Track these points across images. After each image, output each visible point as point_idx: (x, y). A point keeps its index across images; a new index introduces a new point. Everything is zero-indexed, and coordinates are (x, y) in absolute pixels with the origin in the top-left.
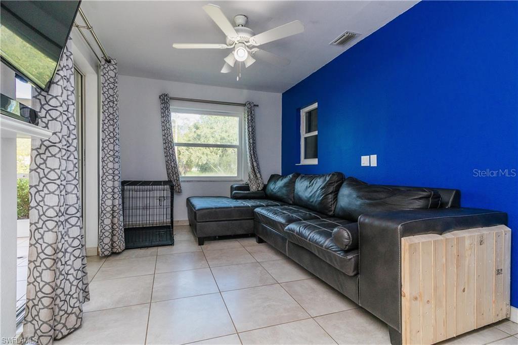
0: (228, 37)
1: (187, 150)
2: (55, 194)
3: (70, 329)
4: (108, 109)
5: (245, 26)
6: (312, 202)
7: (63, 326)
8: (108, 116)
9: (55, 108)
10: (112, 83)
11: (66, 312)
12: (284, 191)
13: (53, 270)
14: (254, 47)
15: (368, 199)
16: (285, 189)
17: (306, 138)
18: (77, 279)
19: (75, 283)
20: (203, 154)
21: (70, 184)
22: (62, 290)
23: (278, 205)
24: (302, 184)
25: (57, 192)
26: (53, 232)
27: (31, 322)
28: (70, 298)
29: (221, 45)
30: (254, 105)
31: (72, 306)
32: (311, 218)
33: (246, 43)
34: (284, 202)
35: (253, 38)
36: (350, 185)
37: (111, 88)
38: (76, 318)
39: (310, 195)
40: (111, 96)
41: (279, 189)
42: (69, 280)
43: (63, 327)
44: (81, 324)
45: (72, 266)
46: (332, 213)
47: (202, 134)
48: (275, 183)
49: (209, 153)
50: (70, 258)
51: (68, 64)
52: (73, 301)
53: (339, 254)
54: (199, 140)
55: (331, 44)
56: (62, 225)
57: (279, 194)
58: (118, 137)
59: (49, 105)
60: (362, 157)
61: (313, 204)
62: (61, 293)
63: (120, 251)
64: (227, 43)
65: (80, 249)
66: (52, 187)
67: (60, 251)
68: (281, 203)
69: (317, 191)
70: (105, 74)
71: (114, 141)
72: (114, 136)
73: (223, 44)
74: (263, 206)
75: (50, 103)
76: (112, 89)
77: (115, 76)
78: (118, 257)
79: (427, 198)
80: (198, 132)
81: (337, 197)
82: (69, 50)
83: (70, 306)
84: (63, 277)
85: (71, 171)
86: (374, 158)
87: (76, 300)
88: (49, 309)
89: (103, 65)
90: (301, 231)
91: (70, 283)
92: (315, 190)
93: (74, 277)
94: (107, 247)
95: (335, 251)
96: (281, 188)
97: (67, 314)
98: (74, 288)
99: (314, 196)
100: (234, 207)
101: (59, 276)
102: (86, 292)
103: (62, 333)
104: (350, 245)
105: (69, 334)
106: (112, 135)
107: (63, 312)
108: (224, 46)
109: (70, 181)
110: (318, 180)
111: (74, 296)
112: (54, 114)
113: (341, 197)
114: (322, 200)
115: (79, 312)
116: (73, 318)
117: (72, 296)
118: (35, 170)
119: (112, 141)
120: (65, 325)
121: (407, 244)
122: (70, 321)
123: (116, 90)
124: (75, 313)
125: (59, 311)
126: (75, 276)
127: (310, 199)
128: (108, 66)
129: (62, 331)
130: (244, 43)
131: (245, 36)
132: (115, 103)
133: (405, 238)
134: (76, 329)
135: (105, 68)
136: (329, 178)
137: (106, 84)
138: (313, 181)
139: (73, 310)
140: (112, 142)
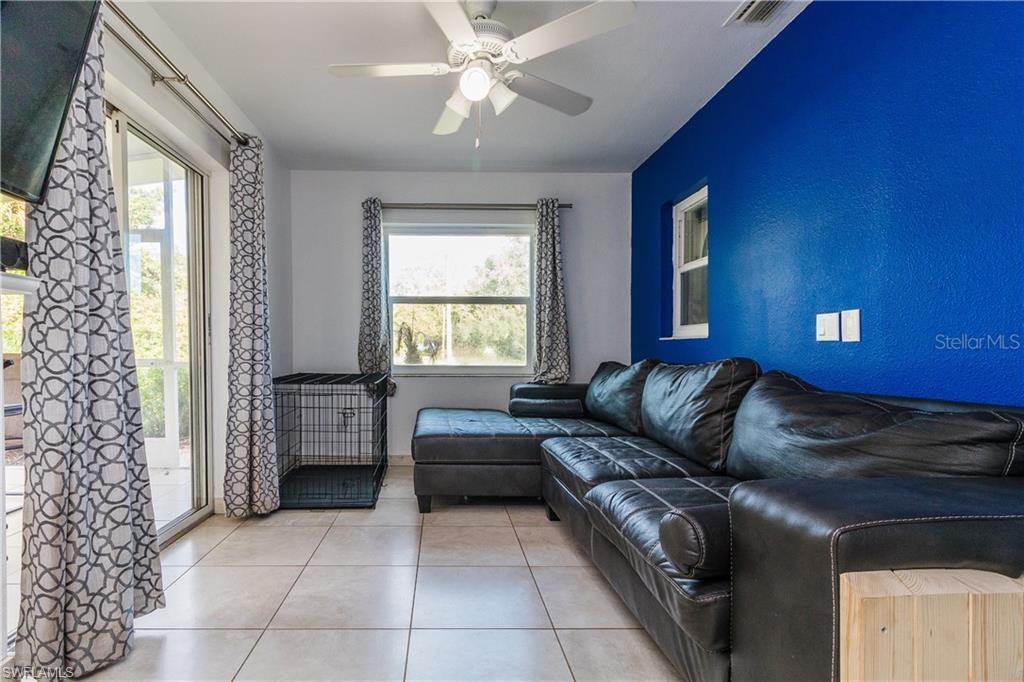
0: (453, 44)
1: (472, 312)
2: (60, 401)
3: (100, 661)
4: (242, 236)
5: (490, 17)
6: (673, 432)
7: (83, 653)
8: (243, 249)
9: (59, 234)
10: (249, 184)
11: (91, 628)
12: (621, 401)
13: (57, 546)
14: (512, 67)
15: (809, 435)
16: (621, 396)
17: (685, 276)
18: (119, 566)
19: (114, 572)
20: (502, 318)
21: (104, 380)
22: (81, 585)
23: (602, 435)
24: (656, 387)
25: (65, 396)
26: (56, 473)
27: (26, 638)
28: (102, 601)
29: (435, 64)
30: (560, 206)
31: (106, 616)
32: (664, 474)
33: (492, 59)
34: (619, 427)
35: (510, 44)
36: (765, 392)
37: (248, 194)
38: (112, 641)
39: (670, 414)
40: (249, 208)
41: (610, 396)
42: (101, 565)
43: (84, 657)
44: (123, 655)
45: (109, 541)
46: (716, 464)
47: (500, 279)
48: (604, 381)
49: (514, 315)
50: (104, 523)
51: (91, 147)
52: (107, 608)
53: (680, 584)
54: (494, 291)
55: (726, 25)
56: (79, 460)
57: (609, 408)
58: (261, 289)
59: (51, 229)
60: (819, 317)
61: (675, 437)
62: (80, 591)
63: (264, 512)
64: (451, 60)
65: (126, 506)
66: (55, 386)
67: (77, 509)
68: (612, 430)
69: (684, 405)
70: (237, 168)
71: (254, 296)
72: (254, 287)
73: (443, 62)
74: (565, 435)
75: (53, 225)
76: (251, 195)
77: (257, 170)
78: (263, 523)
79: (1001, 441)
80: (493, 275)
81: (731, 424)
82: (94, 119)
83: (102, 617)
84: (84, 560)
85: (104, 355)
86: (852, 318)
87: (115, 606)
88: (50, 619)
89: (234, 151)
90: (613, 505)
91: (104, 571)
92: (681, 403)
93: (111, 560)
94: (239, 501)
95: (672, 576)
96: (615, 394)
97: (94, 631)
98: (110, 583)
99: (678, 418)
100: (497, 435)
101: (74, 558)
102: (157, 590)
103: (82, 667)
104: (700, 565)
105: (97, 671)
106: (249, 284)
107: (86, 628)
108: (443, 68)
109: (103, 375)
110: (691, 378)
111: (112, 598)
112: (58, 245)
113: (741, 425)
114: (695, 428)
115: (120, 629)
116: (106, 641)
117: (106, 597)
118: (30, 354)
119: (249, 296)
120: (88, 653)
121: (857, 598)
122: (100, 644)
123: (259, 196)
124: (111, 631)
125: (75, 625)
126: (114, 559)
127: (669, 425)
128: (243, 151)
129: (82, 662)
130: (487, 59)
131: (492, 41)
132: (257, 221)
133: (853, 574)
134: (111, 663)
135: (237, 156)
136: (715, 372)
137: (239, 188)
138: (679, 381)
139: (107, 625)
140: (250, 298)
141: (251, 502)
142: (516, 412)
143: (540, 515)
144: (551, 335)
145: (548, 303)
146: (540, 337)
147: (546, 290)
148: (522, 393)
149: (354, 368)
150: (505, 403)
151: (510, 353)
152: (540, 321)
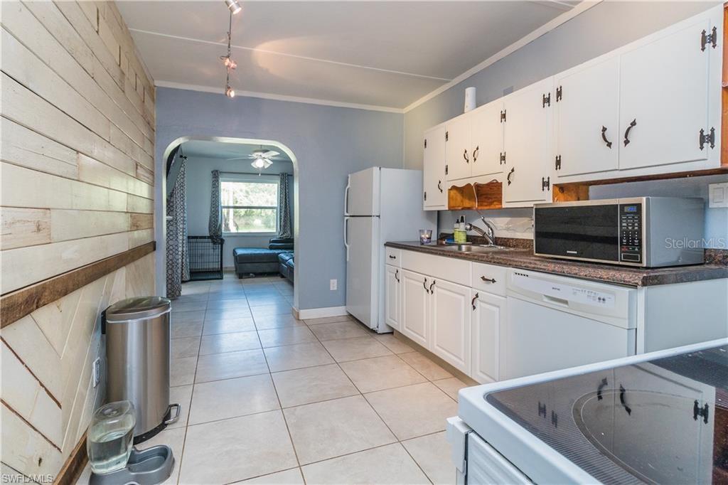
30: (288, 175)
141: (182, 277)
142: (271, 248)
143: (279, 278)
144: (285, 221)
145: (283, 210)
146: (280, 222)
147: (283, 205)
148: (274, 241)
149: (207, 234)
150: (268, 245)
151: (269, 227)
152: (280, 216)
